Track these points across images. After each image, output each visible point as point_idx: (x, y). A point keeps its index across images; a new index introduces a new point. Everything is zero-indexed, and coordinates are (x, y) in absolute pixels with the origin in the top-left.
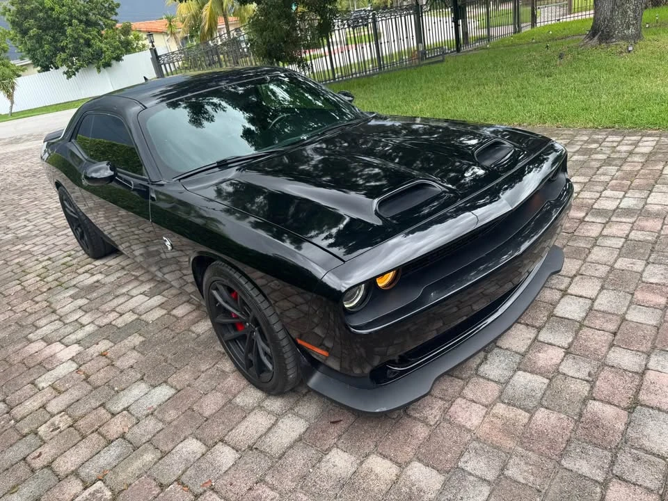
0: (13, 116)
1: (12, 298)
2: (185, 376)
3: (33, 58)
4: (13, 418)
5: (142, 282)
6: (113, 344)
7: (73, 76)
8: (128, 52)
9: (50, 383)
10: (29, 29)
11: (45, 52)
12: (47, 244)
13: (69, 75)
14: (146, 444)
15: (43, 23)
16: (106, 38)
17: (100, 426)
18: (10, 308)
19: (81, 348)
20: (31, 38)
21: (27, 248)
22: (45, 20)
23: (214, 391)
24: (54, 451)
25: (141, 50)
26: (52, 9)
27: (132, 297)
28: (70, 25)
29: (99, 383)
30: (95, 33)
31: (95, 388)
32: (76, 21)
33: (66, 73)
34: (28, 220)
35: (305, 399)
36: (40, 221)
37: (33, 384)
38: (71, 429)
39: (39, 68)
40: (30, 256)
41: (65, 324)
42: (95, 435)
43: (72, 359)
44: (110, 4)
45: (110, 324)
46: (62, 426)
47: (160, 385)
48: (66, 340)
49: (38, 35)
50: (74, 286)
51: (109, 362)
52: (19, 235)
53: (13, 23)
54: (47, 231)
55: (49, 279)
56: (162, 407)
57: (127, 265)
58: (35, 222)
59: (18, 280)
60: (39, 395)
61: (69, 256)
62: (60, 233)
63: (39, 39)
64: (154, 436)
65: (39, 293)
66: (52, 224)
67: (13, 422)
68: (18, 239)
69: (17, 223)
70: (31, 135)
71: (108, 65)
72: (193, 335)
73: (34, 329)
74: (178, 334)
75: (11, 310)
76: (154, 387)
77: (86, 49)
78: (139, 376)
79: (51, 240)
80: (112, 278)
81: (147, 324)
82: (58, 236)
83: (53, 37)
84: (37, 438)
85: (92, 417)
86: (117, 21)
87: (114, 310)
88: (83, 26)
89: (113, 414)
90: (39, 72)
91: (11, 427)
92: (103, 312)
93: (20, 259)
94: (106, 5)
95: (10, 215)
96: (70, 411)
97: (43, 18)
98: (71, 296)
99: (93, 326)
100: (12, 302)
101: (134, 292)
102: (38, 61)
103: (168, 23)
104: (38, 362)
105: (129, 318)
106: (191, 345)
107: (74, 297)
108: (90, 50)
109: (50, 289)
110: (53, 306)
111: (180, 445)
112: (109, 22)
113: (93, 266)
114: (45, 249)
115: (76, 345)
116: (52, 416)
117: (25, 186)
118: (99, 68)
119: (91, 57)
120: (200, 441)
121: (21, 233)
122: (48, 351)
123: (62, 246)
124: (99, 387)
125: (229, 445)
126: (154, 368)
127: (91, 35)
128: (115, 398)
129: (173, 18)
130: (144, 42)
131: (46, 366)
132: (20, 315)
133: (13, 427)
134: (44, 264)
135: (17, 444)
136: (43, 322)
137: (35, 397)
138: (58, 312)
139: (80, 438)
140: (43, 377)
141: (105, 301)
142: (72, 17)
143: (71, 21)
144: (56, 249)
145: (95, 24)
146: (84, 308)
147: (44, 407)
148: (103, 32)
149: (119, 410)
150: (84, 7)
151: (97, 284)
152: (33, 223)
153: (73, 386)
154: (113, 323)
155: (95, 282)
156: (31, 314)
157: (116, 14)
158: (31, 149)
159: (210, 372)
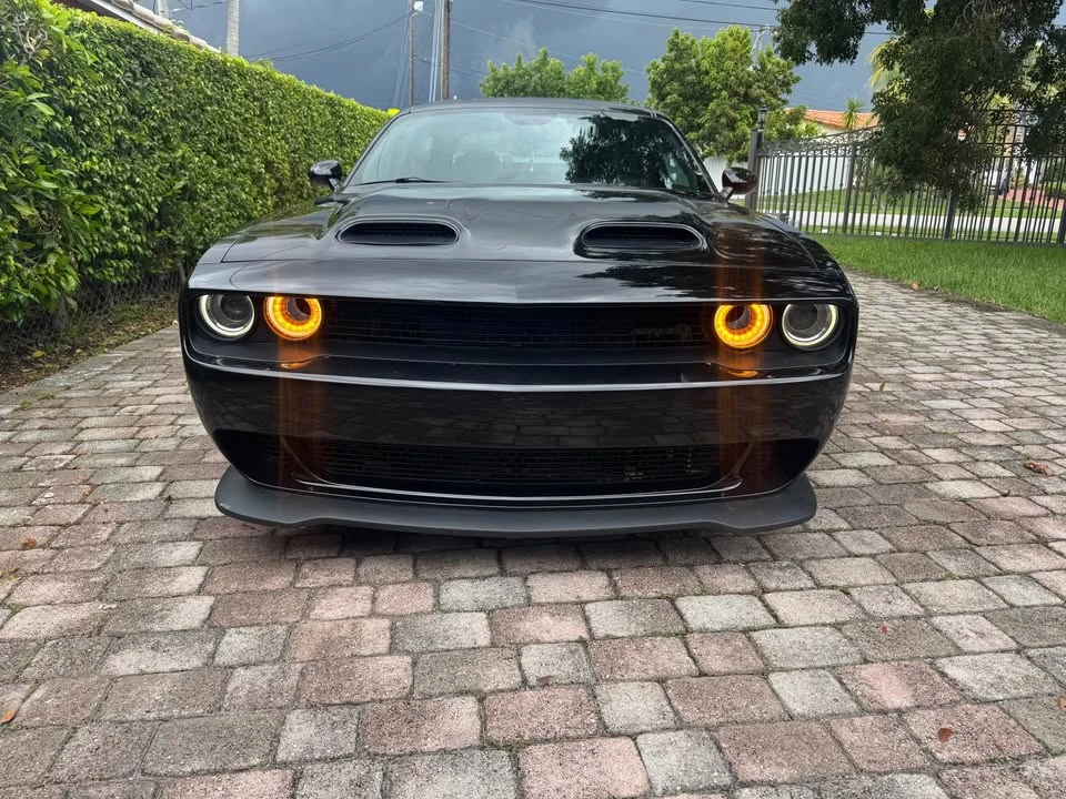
15: (689, 90)
26: (707, 73)
53: (654, 83)
86: (785, 102)
94: (781, 77)
112: (774, 101)
127: (740, 114)
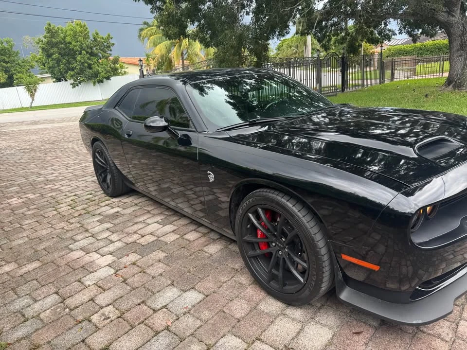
0: (31, 108)
1: (51, 219)
2: (209, 285)
3: (52, 73)
4: (67, 307)
5: (154, 215)
6: (141, 257)
7: (77, 87)
8: (115, 75)
9: (95, 282)
10: (53, 54)
11: (60, 70)
12: (72, 185)
13: (74, 85)
14: (190, 337)
15: (63, 51)
16: (102, 65)
17: (146, 319)
18: (50, 226)
19: (115, 258)
20: (53, 59)
21: (56, 187)
22: (64, 49)
23: (237, 298)
24: (108, 337)
25: (123, 75)
26: (70, 43)
27: (149, 224)
28: (80, 54)
29: (136, 285)
30: (95, 60)
31: (134, 289)
32: (85, 52)
33: (72, 84)
34: (54, 170)
35: (322, 311)
36: (64, 171)
37: (79, 281)
38: (120, 319)
39: (54, 80)
40: (60, 192)
41: (98, 240)
42: (142, 325)
43: (109, 265)
44: (108, 44)
45: (135, 242)
46: (113, 316)
47: (189, 290)
48: (101, 251)
49: (58, 58)
50: (99, 214)
51: (140, 270)
52: (49, 179)
54: (70, 178)
55: (79, 208)
56: (197, 307)
57: (140, 203)
58: (60, 171)
59: (53, 207)
60: (87, 290)
61: (91, 194)
62: (80, 180)
63: (58, 61)
64: (196, 331)
65: (72, 217)
66: (72, 173)
67: (67, 310)
68: (48, 181)
69: (45, 171)
70: (46, 120)
71: (101, 81)
72: (207, 254)
73: (73, 241)
74: (194, 252)
75: (51, 227)
76: (185, 291)
77: (88, 70)
78: (169, 282)
79: (74, 184)
80: (129, 210)
81: (166, 244)
82: (79, 181)
83: (68, 61)
84: (91, 325)
85: (136, 310)
86: (111, 55)
87: (135, 233)
88: (88, 55)
89: (154, 310)
90: (54, 82)
91: (67, 314)
92: (127, 233)
93: (53, 194)
94: (105, 44)
95: (39, 166)
96: (116, 304)
97: (63, 48)
98: (98, 221)
99: (121, 242)
100: (52, 222)
101: (149, 221)
102: (55, 75)
103: (146, 58)
104: (81, 265)
105: (150, 239)
106: (207, 261)
107: (101, 222)
108: (91, 71)
109: (80, 215)
110: (85, 226)
111: (222, 340)
112: (106, 54)
113: (111, 202)
114: (71, 188)
115: (110, 256)
116: (102, 308)
117: (47, 149)
118: (94, 83)
119: (90, 75)
120: (239, 338)
121: (50, 177)
122: (87, 258)
123: (84, 188)
124: (137, 288)
125: (266, 344)
126: (180, 276)
127: (92, 61)
128: (153, 298)
129: (150, 55)
130: (125, 70)
131: (88, 269)
132: (59, 231)
133: (69, 314)
134: (72, 198)
135: (75, 328)
136: (79, 237)
137: (83, 292)
138: (90, 231)
139: (130, 328)
140: (88, 277)
141: (127, 226)
142: (82, 49)
143: (81, 52)
144: (80, 189)
145: (96, 55)
146: (111, 229)
147: (92, 300)
148: (100, 61)
149: (159, 307)
150: (91, 44)
151: (117, 214)
152: (58, 172)
153: (115, 285)
154: (138, 241)
155: (115, 213)
156: (67, 231)
157: (111, 50)
158: (48, 128)
159: (229, 283)
